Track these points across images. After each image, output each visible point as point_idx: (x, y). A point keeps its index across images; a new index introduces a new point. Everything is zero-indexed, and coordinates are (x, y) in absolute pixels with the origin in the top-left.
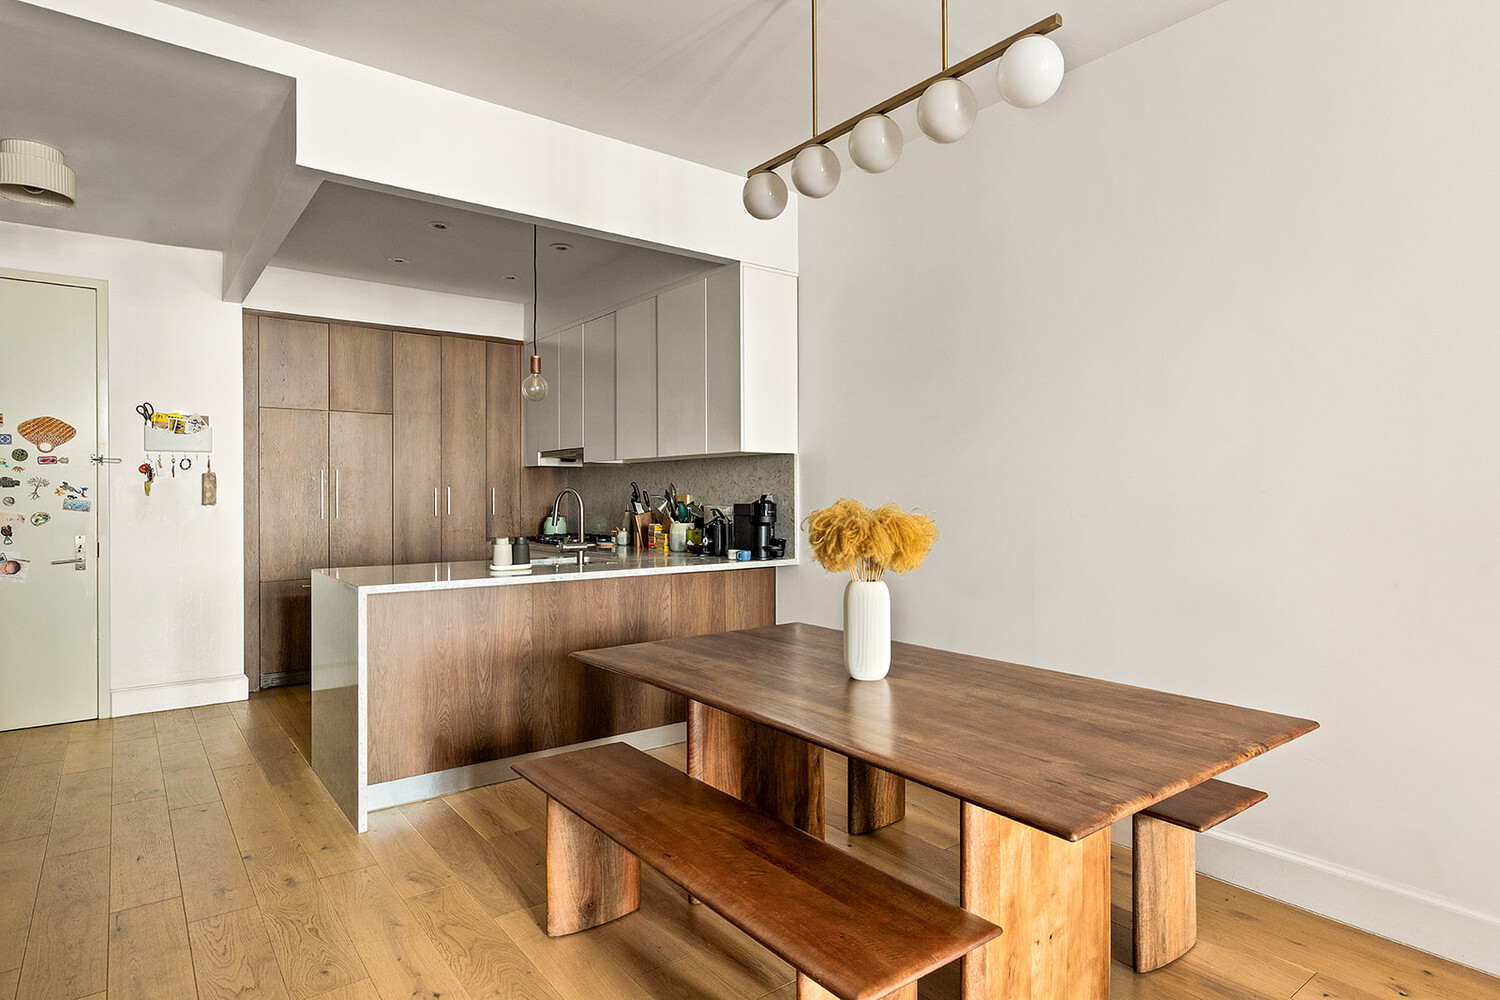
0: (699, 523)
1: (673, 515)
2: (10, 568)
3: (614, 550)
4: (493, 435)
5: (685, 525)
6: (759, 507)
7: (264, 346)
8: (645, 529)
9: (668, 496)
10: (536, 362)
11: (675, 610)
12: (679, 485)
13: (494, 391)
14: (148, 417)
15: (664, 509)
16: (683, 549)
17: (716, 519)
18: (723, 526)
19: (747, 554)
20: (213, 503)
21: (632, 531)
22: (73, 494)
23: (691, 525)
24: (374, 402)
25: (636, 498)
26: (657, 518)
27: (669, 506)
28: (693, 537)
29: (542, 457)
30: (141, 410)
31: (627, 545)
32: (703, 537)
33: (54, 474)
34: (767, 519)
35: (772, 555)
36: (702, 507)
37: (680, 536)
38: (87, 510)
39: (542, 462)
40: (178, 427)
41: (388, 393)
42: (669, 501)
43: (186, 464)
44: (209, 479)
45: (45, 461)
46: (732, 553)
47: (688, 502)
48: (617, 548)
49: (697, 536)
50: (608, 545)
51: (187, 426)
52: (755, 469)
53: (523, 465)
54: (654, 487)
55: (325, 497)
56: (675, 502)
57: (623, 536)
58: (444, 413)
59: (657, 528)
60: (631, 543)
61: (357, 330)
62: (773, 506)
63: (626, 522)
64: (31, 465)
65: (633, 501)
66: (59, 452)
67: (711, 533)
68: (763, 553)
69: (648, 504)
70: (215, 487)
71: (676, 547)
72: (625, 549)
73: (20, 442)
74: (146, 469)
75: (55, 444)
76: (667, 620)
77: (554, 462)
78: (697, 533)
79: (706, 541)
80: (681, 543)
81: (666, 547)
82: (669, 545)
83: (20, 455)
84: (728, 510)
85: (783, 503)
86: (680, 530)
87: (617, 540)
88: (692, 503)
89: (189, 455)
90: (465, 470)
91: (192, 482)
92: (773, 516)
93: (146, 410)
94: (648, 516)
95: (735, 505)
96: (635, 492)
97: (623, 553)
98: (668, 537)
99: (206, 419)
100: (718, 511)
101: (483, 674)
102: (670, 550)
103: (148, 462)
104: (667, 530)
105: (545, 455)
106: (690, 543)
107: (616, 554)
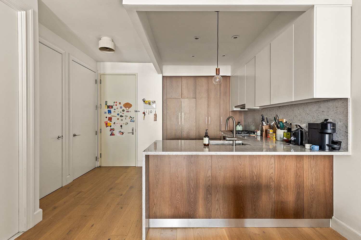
0: (289, 130)
1: (277, 127)
2: (122, 133)
3: (256, 137)
4: (222, 102)
5: (283, 131)
6: (324, 125)
7: (168, 84)
8: (266, 131)
9: (275, 119)
10: (218, 70)
11: (276, 169)
12: (280, 115)
13: (222, 90)
14: (144, 102)
15: (274, 124)
16: (282, 140)
17: (298, 130)
18: (302, 133)
19: (317, 147)
20: (156, 121)
21: (262, 131)
22: (132, 118)
23: (286, 131)
24: (192, 95)
25: (263, 120)
26: (271, 127)
27: (276, 123)
28: (287, 136)
29: (235, 108)
30: (143, 100)
31: (260, 136)
32: (291, 137)
33: (129, 114)
34: (329, 131)
35: (332, 149)
36: (291, 124)
37: (280, 135)
38: (134, 122)
39: (235, 109)
40: (149, 104)
41: (195, 93)
42: (276, 121)
43: (151, 112)
44: (156, 115)
45: (127, 112)
46: (308, 146)
47: (284, 122)
48: (257, 136)
49: (288, 135)
50: (254, 135)
51: (151, 103)
52: (320, 107)
53: (230, 111)
54: (270, 116)
55: (180, 119)
56: (278, 121)
57: (259, 133)
58: (208, 97)
59: (271, 131)
60: (262, 135)
61: (187, 78)
62: (334, 125)
63: (260, 128)
64: (125, 112)
65: (262, 121)
66: (130, 110)
67: (295, 134)
68: (327, 148)
69: (268, 122)
70: (156, 117)
71: (278, 139)
72: (260, 137)
73: (124, 108)
74: (144, 113)
75: (129, 108)
76: (272, 173)
77: (239, 109)
78: (288, 134)
79: (293, 138)
80: (281, 138)
81: (274, 139)
82: (275, 138)
83: (123, 111)
84: (304, 126)
85: (339, 123)
86: (281, 133)
87: (257, 133)
88: (286, 122)
89: (152, 110)
90: (214, 113)
91: (152, 116)
92: (334, 130)
93: (144, 100)
94: (267, 127)
95: (309, 124)
96: (263, 118)
97: (259, 138)
98: (275, 135)
99: (155, 101)
100: (299, 126)
101: (192, 186)
102: (276, 140)
103: (144, 111)
104: (275, 132)
105: (236, 107)
106: (285, 138)
107: (256, 138)
